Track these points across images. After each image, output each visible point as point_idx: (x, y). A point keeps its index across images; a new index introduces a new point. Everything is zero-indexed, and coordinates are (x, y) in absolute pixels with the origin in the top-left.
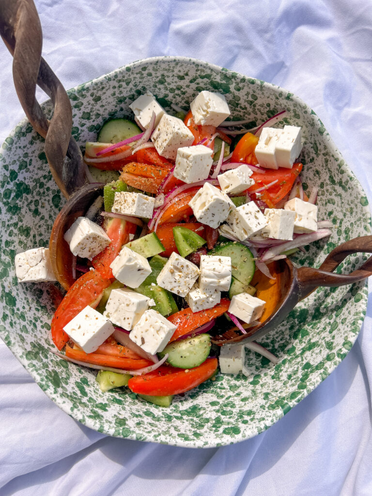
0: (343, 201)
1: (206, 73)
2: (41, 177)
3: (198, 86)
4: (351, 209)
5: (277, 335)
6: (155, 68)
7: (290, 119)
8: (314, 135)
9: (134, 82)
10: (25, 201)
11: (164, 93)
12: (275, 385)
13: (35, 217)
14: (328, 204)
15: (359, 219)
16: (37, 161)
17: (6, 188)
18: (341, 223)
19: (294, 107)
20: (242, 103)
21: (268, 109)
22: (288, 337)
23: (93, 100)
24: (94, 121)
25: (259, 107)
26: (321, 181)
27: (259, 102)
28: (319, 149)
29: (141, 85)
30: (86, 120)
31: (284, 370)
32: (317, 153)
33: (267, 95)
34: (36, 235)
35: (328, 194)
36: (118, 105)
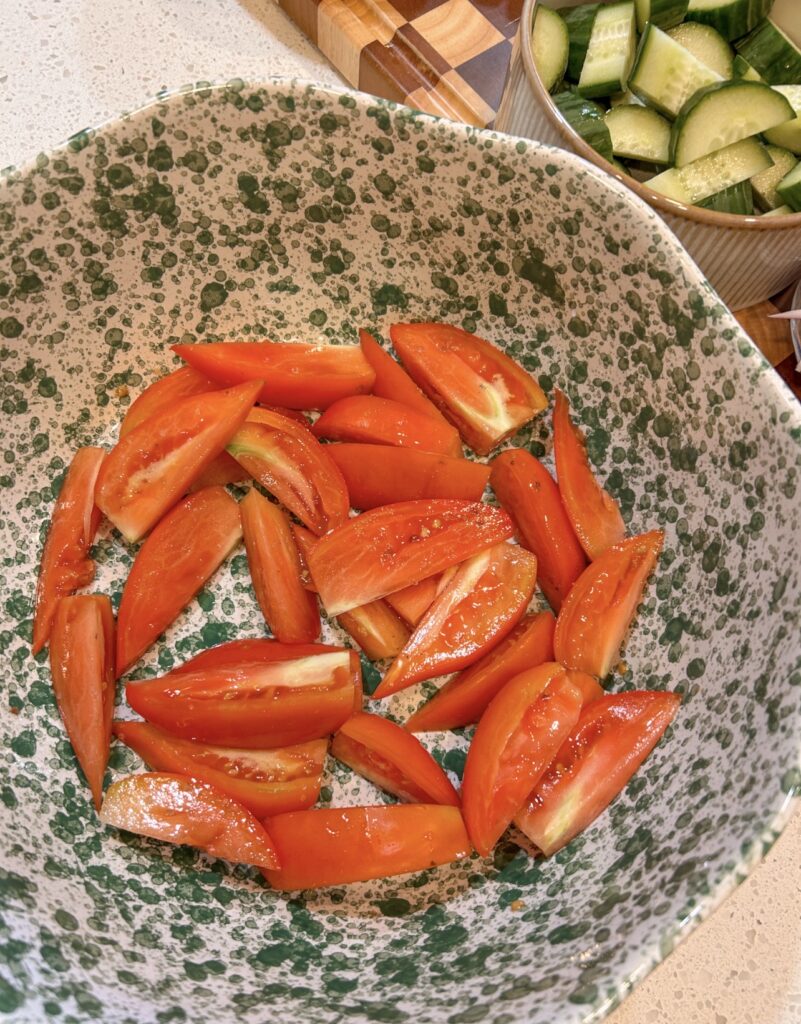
0: (749, 751)
1: (665, 268)
2: (216, 222)
3: (636, 290)
4: (752, 781)
5: (356, 932)
6: (574, 184)
7: (771, 489)
8: (796, 558)
9: (517, 185)
10: (148, 230)
11: (561, 258)
12: (218, 1013)
13: (145, 281)
14: (713, 739)
15: (748, 818)
16: (230, 184)
17: (127, 165)
18: (704, 800)
20: (698, 392)
21: (739, 438)
22: (370, 956)
23: (417, 159)
25: (725, 422)
26: (739, 676)
27: (730, 407)
28: (785, 595)
29: (527, 205)
30: (380, 194)
31: (274, 1007)
32: (773, 607)
33: (757, 400)
34: (117, 314)
35: (730, 716)
36: (459, 216)
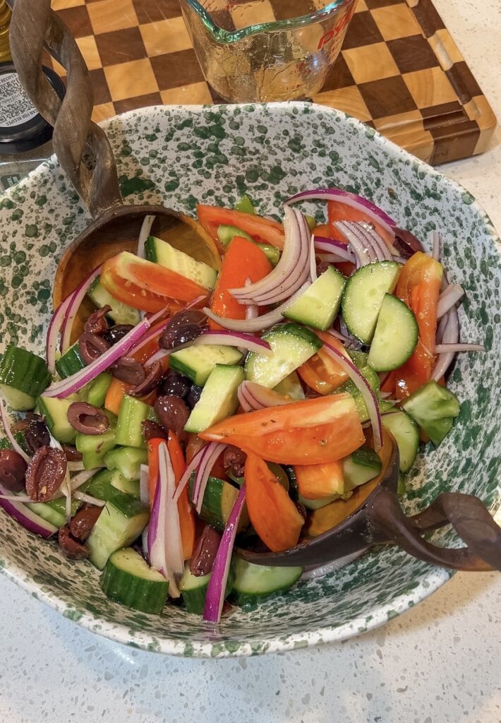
0: (443, 216)
1: (183, 120)
3: (180, 142)
4: (458, 219)
7: (324, 140)
8: (364, 146)
11: (135, 168)
14: (428, 233)
15: (474, 226)
18: (456, 248)
19: (320, 119)
20: (250, 145)
21: (288, 139)
22: (457, 455)
23: (36, 203)
24: (44, 238)
25: (275, 142)
26: (404, 205)
27: (270, 134)
28: (379, 162)
30: (33, 238)
32: (380, 171)
33: (277, 119)
35: (421, 219)
36: (74, 205)
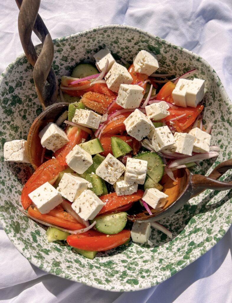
0: (229, 133)
1: (145, 39)
2: (30, 95)
3: (140, 47)
5: (174, 221)
6: (113, 32)
7: (198, 75)
8: (213, 87)
9: (98, 39)
10: (17, 108)
11: (117, 50)
12: (168, 254)
13: (23, 120)
14: (218, 135)
16: (29, 84)
17: (5, 97)
18: (226, 148)
19: (202, 67)
20: (168, 62)
21: (184, 67)
22: (181, 223)
23: (70, 48)
24: (69, 63)
25: (178, 66)
26: (215, 119)
27: (178, 62)
28: (216, 96)
29: (102, 43)
30: (64, 62)
31: (176, 245)
32: (214, 100)
33: (184, 57)
34: (22, 133)
35: (219, 128)
36: (86, 55)
